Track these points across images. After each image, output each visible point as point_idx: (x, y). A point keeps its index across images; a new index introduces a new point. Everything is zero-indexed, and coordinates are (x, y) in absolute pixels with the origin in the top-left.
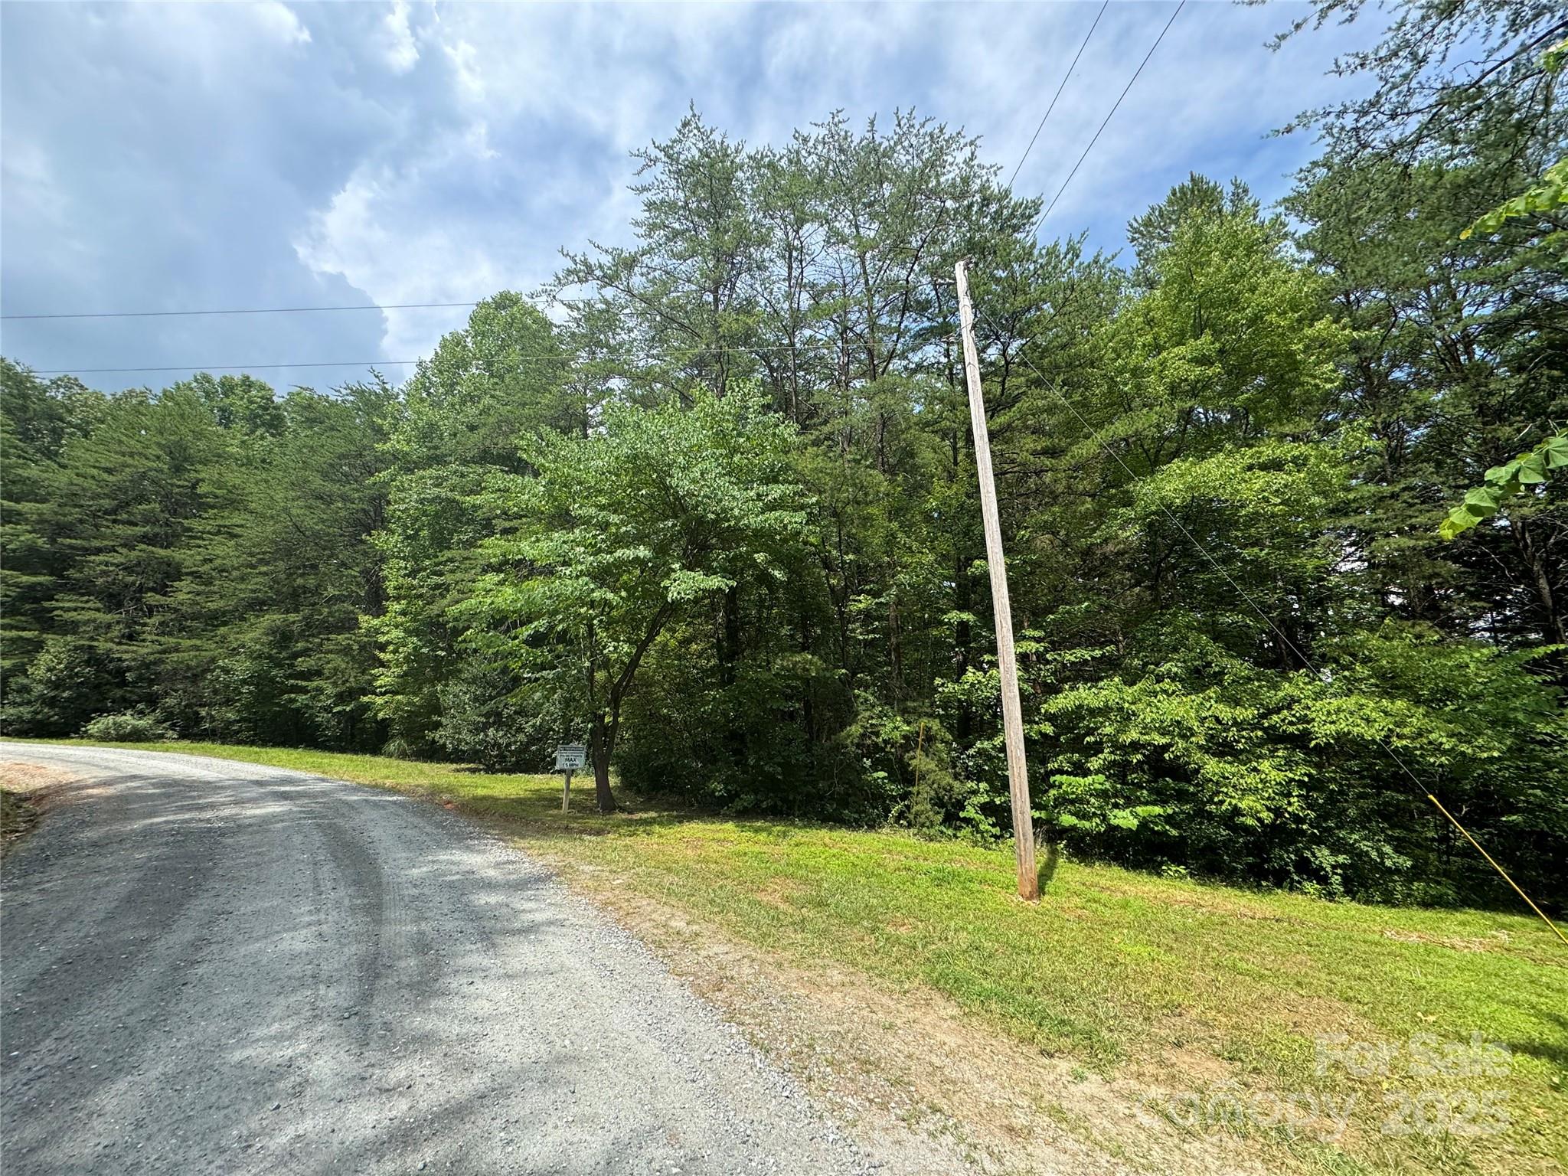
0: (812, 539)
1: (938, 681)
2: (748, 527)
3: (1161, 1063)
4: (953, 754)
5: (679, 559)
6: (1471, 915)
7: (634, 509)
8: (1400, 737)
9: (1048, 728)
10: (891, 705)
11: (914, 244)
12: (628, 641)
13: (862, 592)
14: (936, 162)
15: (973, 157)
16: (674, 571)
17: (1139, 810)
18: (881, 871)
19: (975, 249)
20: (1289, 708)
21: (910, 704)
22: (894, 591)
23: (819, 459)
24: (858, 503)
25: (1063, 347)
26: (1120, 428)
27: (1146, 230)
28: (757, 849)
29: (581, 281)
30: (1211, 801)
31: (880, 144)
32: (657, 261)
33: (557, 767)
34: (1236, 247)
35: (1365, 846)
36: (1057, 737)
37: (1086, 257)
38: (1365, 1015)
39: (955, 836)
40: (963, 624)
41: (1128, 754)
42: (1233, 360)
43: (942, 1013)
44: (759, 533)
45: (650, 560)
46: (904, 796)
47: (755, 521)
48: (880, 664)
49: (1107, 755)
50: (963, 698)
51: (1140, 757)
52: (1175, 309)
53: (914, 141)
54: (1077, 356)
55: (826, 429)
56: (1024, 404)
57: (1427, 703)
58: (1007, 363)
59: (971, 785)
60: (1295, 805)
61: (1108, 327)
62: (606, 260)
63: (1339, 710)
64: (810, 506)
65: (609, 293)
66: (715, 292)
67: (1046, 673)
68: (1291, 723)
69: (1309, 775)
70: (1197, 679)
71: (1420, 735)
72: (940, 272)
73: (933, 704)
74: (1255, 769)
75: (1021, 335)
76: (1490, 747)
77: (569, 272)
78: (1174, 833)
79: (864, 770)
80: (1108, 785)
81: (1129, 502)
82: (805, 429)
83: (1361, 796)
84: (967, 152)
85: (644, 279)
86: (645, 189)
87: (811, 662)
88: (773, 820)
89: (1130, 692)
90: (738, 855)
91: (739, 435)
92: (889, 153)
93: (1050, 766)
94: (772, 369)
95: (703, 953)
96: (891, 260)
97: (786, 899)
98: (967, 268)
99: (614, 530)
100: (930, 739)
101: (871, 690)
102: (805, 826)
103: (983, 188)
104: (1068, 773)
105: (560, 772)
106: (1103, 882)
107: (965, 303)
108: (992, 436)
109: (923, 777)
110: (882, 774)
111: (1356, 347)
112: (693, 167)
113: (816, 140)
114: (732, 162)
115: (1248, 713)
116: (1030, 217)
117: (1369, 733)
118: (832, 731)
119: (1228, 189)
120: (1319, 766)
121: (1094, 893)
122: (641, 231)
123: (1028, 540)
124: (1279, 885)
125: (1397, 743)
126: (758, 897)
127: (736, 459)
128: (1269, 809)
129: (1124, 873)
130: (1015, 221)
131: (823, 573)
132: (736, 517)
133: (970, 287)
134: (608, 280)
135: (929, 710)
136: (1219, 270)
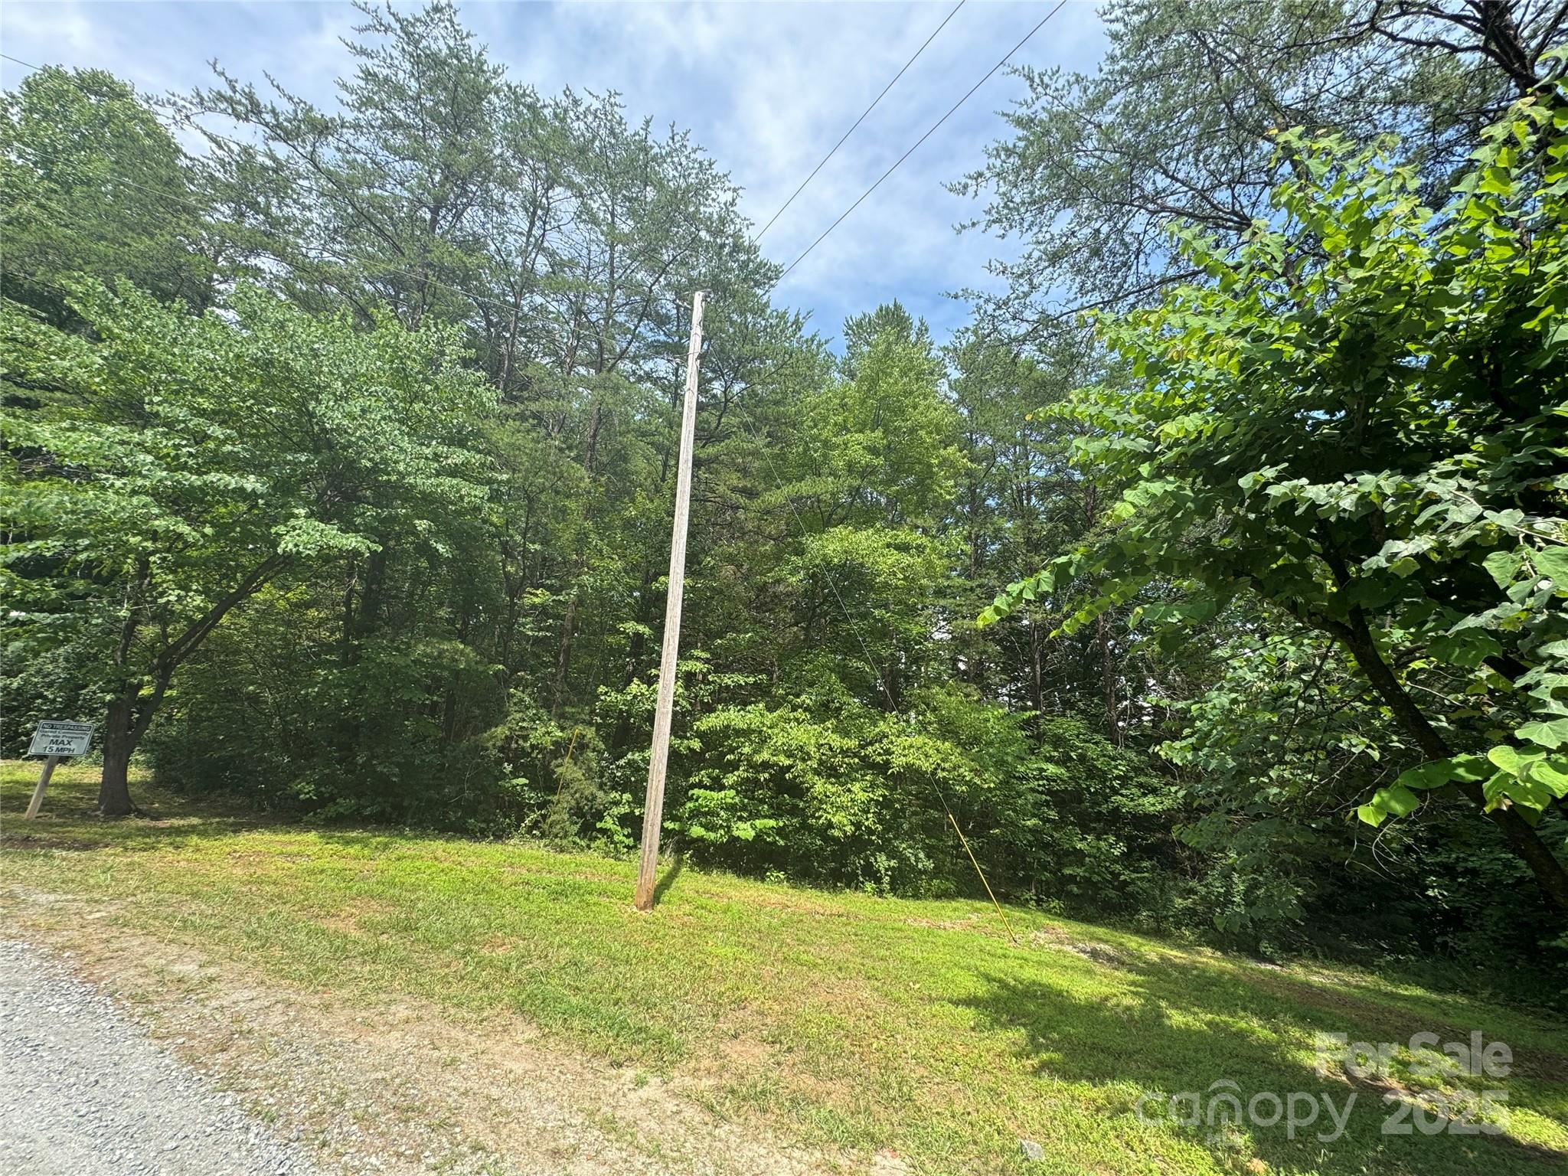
0: (494, 519)
1: (602, 689)
2: (413, 487)
3: (717, 1056)
4: (603, 763)
5: (307, 503)
6: (962, 904)
7: (254, 426)
8: (943, 770)
9: (696, 744)
10: (549, 708)
11: (666, 257)
12: (206, 592)
13: (542, 586)
14: (700, 189)
15: (733, 204)
16: (297, 517)
17: (758, 822)
18: (494, 886)
19: (717, 286)
20: (881, 742)
21: (567, 709)
22: (575, 591)
23: (519, 436)
24: (557, 493)
25: (777, 403)
26: (805, 487)
27: (858, 330)
28: (340, 864)
29: (238, 117)
30: (813, 816)
31: (652, 148)
32: (362, 142)
33: (32, 751)
34: (910, 370)
35: (908, 853)
36: (703, 752)
37: (806, 333)
38: (877, 990)
39: (588, 846)
40: (637, 634)
41: (758, 772)
42: (893, 457)
43: (519, 1038)
44: (428, 498)
45: (262, 496)
46: (541, 806)
47: (424, 483)
48: (546, 665)
49: (741, 773)
50: (624, 708)
51: (767, 775)
52: (863, 402)
53: (683, 160)
54: (784, 415)
55: (534, 407)
56: (731, 443)
57: (963, 746)
58: (727, 401)
59: (614, 795)
60: (870, 821)
61: (812, 399)
62: (285, 107)
63: (911, 746)
64: (500, 483)
65: (282, 150)
66: (435, 212)
67: (704, 692)
68: (880, 754)
69: (884, 796)
70: (823, 711)
71: (954, 769)
72: (682, 293)
73: (592, 712)
74: (849, 790)
75: (742, 378)
76: (990, 780)
77: (221, 97)
78: (782, 843)
79: (503, 776)
80: (737, 800)
81: (800, 552)
82: (510, 399)
83: (914, 813)
84: (728, 196)
85: (338, 155)
86: (363, 52)
87: (462, 652)
88: (375, 829)
89: (770, 718)
90: (312, 872)
91: (426, 380)
92: (660, 159)
93: (691, 780)
94: (489, 323)
95: (214, 1003)
96: (641, 262)
97: (362, 926)
98: (704, 300)
99: (212, 445)
100: (582, 747)
101: (528, 691)
102: (416, 837)
103: (737, 235)
104: (706, 788)
105: (41, 757)
106: (714, 889)
107: (697, 332)
108: (697, 463)
109: (567, 786)
110: (523, 781)
111: (969, 474)
112: (436, 61)
113: (588, 109)
114: (487, 81)
115: (852, 743)
116: (770, 279)
117: (926, 766)
118: (477, 731)
119: (917, 324)
120: (892, 789)
121: (703, 901)
122: (348, 98)
123: (713, 568)
124: (848, 886)
125: (941, 774)
126: (323, 924)
127: (417, 406)
128: (852, 824)
129: (735, 880)
130: (757, 277)
131: (499, 558)
132: (399, 473)
133: (705, 318)
134: (283, 132)
135: (587, 718)
136: (896, 383)
